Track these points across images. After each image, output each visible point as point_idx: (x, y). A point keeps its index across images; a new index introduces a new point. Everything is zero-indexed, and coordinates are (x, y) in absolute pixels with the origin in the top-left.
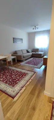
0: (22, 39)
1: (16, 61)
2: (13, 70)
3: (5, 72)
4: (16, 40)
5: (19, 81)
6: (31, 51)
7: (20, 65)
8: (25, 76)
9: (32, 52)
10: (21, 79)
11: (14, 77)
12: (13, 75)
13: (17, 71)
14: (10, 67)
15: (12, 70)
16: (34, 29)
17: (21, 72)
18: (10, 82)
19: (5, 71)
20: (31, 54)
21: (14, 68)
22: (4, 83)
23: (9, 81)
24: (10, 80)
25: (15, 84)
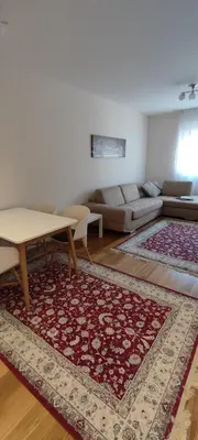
0: (122, 143)
1: (101, 234)
2: (98, 283)
3: (60, 292)
4: (101, 143)
5: (142, 356)
6: (157, 192)
7: (123, 253)
8: (162, 321)
9: (161, 195)
10: (150, 342)
11: (107, 325)
12: (102, 310)
13: (117, 290)
14: (81, 264)
15: (90, 280)
16: (187, 95)
17: (139, 298)
18: (97, 358)
19: (63, 283)
20: (157, 202)
21: (98, 271)
22: (69, 358)
23: (91, 351)
24: (96, 344)
25: (126, 378)
